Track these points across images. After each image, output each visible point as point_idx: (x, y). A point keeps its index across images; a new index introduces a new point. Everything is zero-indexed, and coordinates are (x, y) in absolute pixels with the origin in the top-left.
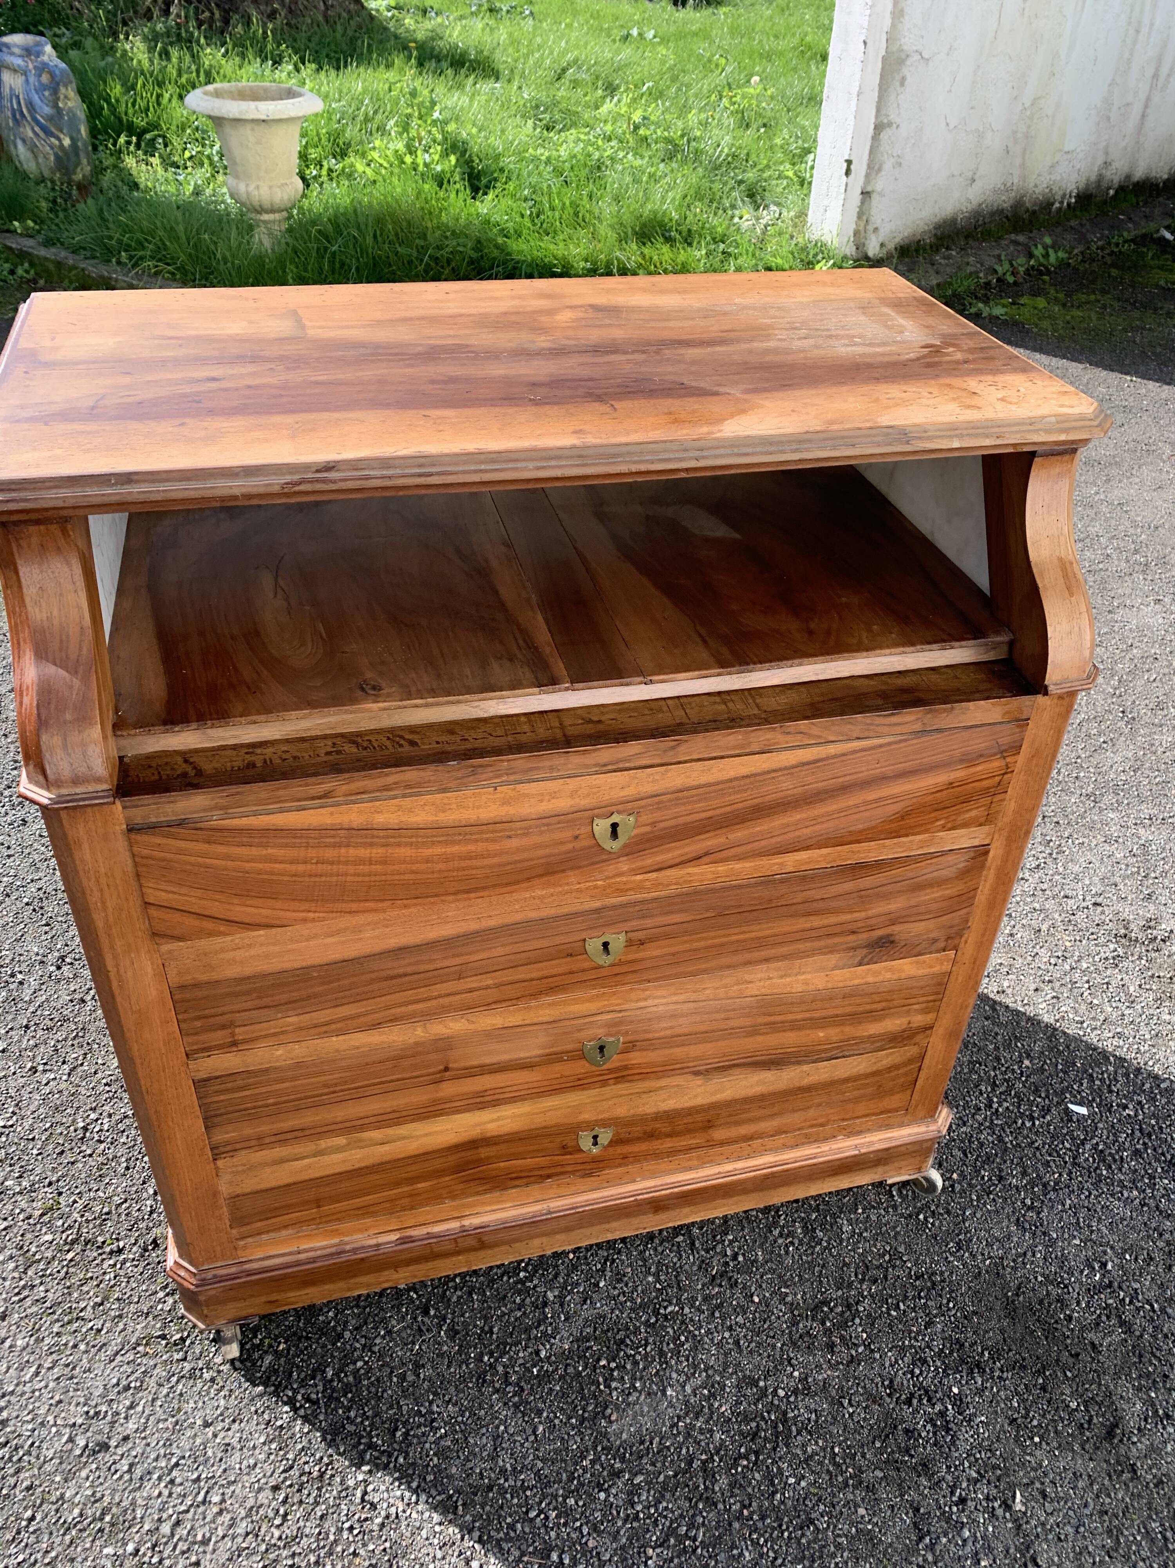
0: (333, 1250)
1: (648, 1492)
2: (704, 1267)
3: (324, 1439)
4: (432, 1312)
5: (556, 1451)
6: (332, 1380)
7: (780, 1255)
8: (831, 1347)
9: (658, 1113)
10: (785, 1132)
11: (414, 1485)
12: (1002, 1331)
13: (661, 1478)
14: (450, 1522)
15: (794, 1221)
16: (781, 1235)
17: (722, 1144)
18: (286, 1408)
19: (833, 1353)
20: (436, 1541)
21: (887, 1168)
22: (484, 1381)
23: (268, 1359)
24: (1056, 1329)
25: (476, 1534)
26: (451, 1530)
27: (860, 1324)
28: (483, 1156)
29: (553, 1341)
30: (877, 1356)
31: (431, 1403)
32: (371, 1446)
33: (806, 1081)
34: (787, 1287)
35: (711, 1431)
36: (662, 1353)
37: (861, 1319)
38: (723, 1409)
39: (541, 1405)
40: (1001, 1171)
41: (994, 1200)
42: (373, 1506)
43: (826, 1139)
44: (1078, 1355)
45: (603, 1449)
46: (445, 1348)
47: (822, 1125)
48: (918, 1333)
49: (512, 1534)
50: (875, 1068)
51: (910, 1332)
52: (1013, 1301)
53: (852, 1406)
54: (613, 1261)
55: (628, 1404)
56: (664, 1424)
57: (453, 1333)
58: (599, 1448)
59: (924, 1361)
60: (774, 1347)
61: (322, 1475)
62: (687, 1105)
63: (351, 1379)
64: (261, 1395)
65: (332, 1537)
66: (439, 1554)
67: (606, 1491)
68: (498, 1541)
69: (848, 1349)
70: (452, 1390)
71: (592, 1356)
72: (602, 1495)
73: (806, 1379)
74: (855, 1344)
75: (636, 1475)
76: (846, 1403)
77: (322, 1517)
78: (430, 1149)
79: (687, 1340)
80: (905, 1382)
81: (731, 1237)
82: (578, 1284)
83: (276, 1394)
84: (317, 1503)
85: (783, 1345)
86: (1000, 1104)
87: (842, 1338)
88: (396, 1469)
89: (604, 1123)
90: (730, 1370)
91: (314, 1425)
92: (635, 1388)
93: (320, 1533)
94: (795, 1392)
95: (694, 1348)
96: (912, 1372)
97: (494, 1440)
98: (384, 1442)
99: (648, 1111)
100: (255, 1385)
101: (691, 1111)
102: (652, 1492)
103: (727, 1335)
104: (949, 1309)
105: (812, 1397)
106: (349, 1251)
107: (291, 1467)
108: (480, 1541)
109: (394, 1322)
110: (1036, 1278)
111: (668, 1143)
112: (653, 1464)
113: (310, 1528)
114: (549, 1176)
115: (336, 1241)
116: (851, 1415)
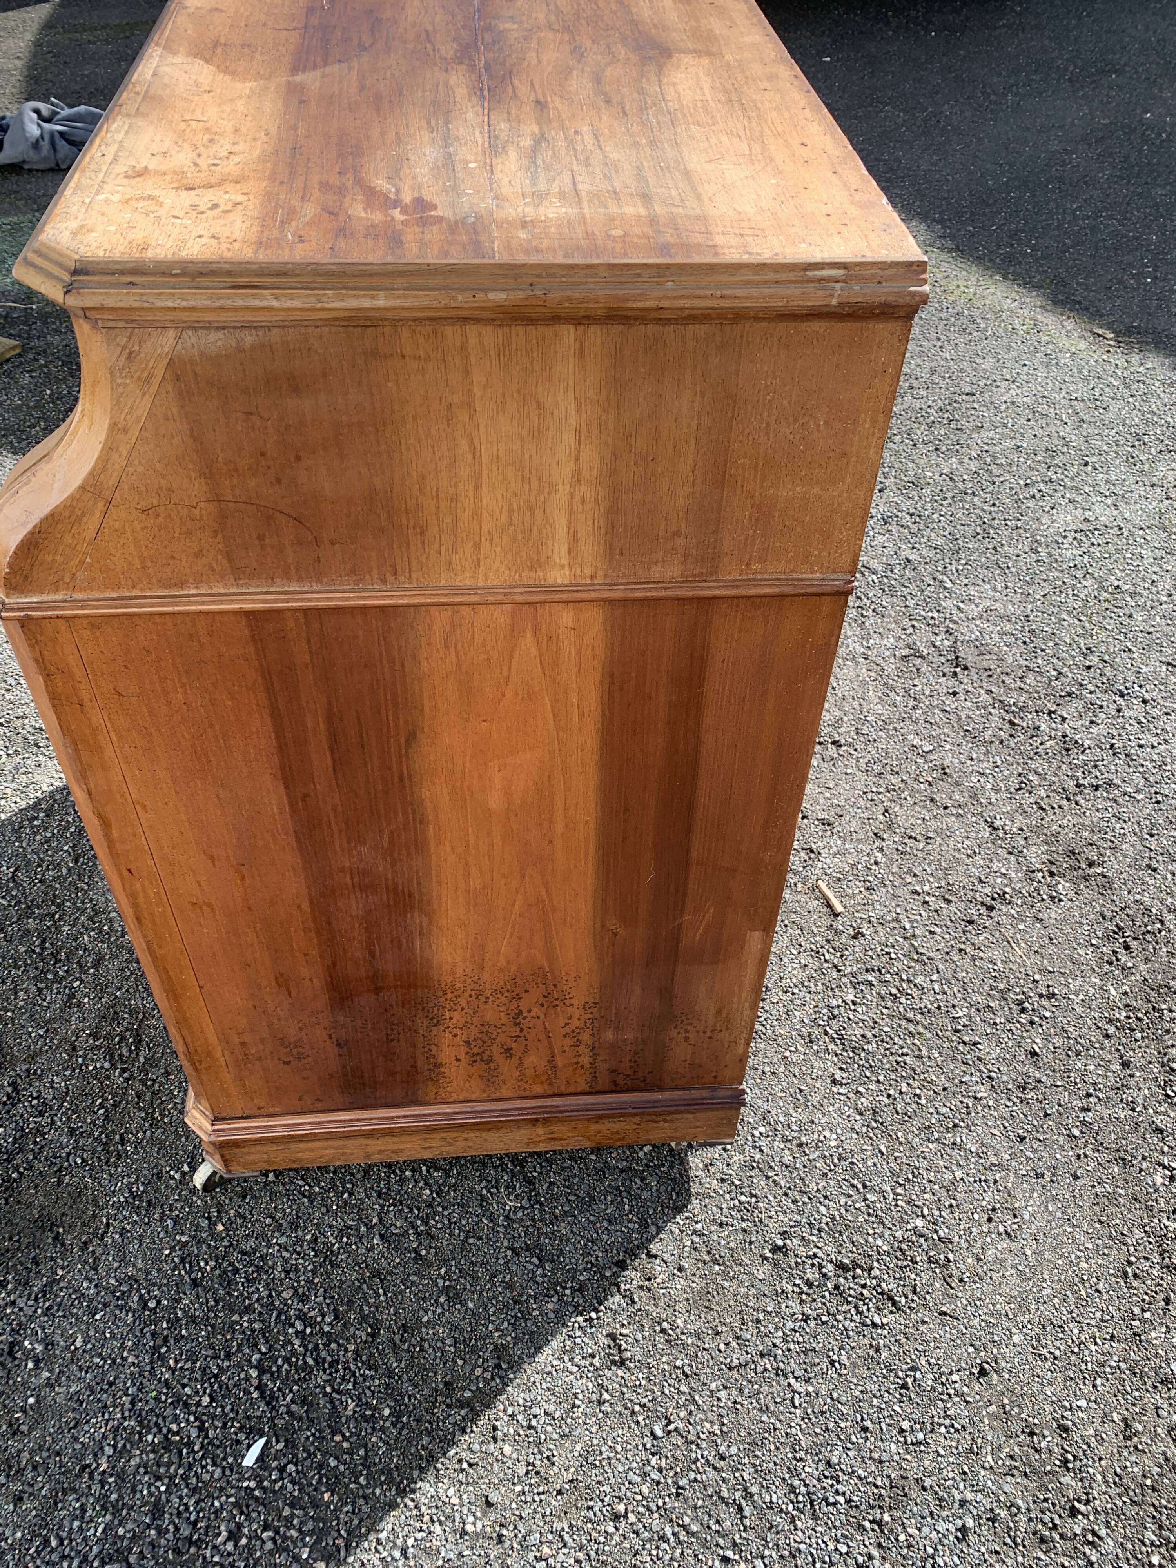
8: (95, 1036)
12: (30, 1205)
19: (89, 1035)
27: (102, 1067)
30: (67, 1073)
35: (74, 926)
37: (107, 1070)
38: (86, 937)
48: (69, 1119)
51: (74, 1112)
52: (51, 1230)
53: (36, 1036)
59: (41, 1114)
60: (119, 989)
69: (85, 1049)
73: (78, 1007)
74: (87, 1056)
75: (69, 870)
76: (41, 1032)
80: (31, 1088)
85: (116, 997)
87: (98, 1048)
90: (114, 950)
94: (72, 995)
96: (37, 1098)
105: (60, 1008)
116: (30, 1033)
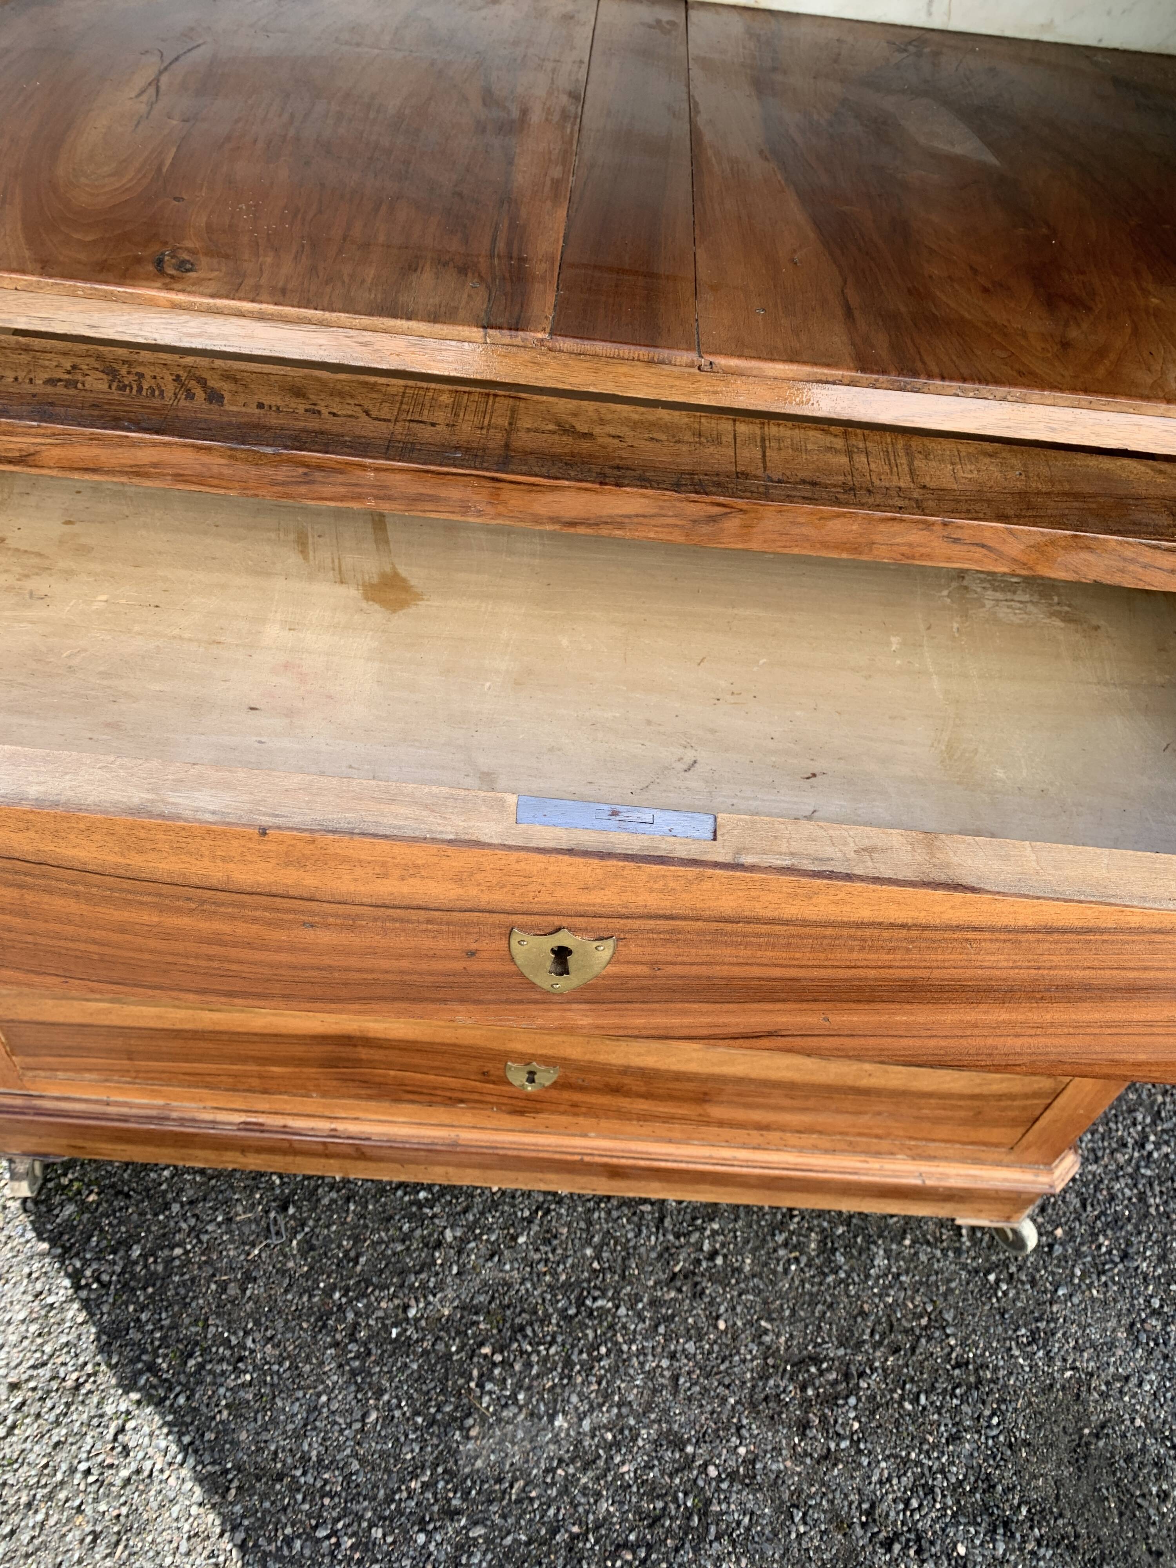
0: (154, 1113)
1: (484, 1554)
2: (667, 1254)
3: (98, 1339)
4: (291, 1211)
5: (383, 1454)
6: (136, 1263)
7: (774, 1272)
8: (803, 1427)
9: (628, 1067)
10: (820, 1132)
11: (186, 1439)
12: (1058, 1483)
13: (508, 1540)
14: (214, 1506)
15: (811, 1229)
16: (786, 1244)
17: (721, 1124)
18: (67, 1283)
19: (803, 1436)
20: (186, 1527)
21: (960, 1206)
22: (325, 1326)
23: (70, 1209)
24: (1140, 1506)
25: (240, 1536)
26: (211, 1517)
27: (855, 1408)
28: (364, 1057)
29: (431, 1298)
30: (865, 1461)
31: (247, 1333)
32: (152, 1368)
33: (865, 1082)
34: (770, 1320)
35: (598, 1495)
36: (568, 1363)
37: (859, 1400)
38: (625, 1468)
39: (385, 1383)
40: (1129, 1244)
41: (1106, 1284)
42: (126, 1451)
43: (878, 1154)
44: (1159, 1554)
45: (445, 1471)
46: (291, 1264)
47: (877, 1136)
48: (934, 1446)
49: (286, 1552)
50: (977, 1091)
51: (924, 1441)
52: (1088, 1444)
53: (805, 1523)
54: (548, 1212)
55: (499, 1420)
56: (537, 1463)
57: (307, 1247)
58: (440, 1470)
59: (931, 1491)
60: (724, 1400)
61: (78, 1387)
62: (674, 1067)
63: (160, 1268)
64: (43, 1255)
65: (59, 1476)
66: (183, 1548)
67: (429, 1534)
68: (266, 1554)
69: (827, 1438)
70: (280, 1324)
71: (474, 1336)
72: (421, 1538)
73: (753, 1462)
74: (838, 1435)
75: (476, 1524)
76: (798, 1516)
77: (57, 1444)
78: (284, 1031)
79: (608, 1354)
80: (892, 1514)
81: (716, 1226)
82: (490, 1230)
83: (62, 1259)
84: (57, 1423)
85: (737, 1402)
86: (1157, 1146)
87: (823, 1419)
88: (173, 1410)
89: (549, 1061)
90: (653, 1416)
91: (91, 1314)
92: (516, 1401)
93: (46, 1466)
94: (733, 1476)
95: (614, 1370)
96: (907, 1503)
97: (309, 1412)
98: (170, 1366)
99: (614, 1062)
100: (40, 1238)
101: (679, 1077)
102: (489, 1556)
103: (665, 1363)
104: (989, 1426)
105: (754, 1492)
106: (174, 1120)
107: (44, 1364)
108: (242, 1547)
109: (240, 1209)
110: (1133, 1420)
111: (642, 1105)
112: (504, 1517)
113: (37, 1454)
114: (462, 1101)
115: (160, 1102)
116: (799, 1536)
